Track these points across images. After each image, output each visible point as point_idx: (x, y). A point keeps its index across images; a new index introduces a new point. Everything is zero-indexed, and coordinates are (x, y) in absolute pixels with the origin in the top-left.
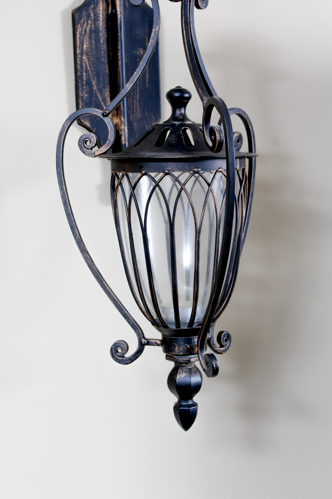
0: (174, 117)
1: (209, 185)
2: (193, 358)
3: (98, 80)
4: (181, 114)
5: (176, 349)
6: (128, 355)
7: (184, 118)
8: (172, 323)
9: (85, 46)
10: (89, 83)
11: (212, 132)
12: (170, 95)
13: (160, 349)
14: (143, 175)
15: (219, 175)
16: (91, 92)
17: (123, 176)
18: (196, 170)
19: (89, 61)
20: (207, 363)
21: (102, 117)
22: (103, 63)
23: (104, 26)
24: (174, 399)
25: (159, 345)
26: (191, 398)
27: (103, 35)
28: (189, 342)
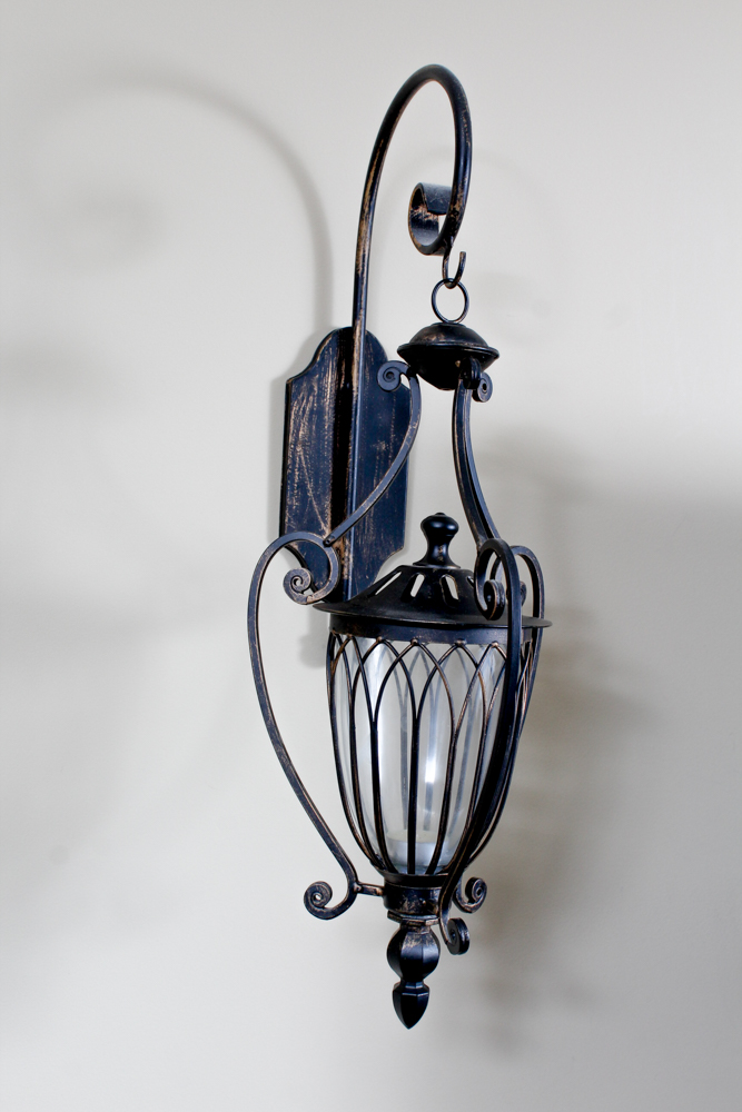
0: (429, 558)
1: (477, 666)
2: (430, 920)
3: (316, 483)
4: (441, 554)
5: (406, 905)
6: (331, 905)
7: (446, 560)
8: (403, 865)
9: (301, 433)
10: (302, 486)
11: (488, 589)
12: (427, 525)
13: (380, 901)
14: (379, 642)
15: (493, 652)
16: (304, 499)
17: (348, 640)
18: (459, 642)
19: (305, 453)
20: (451, 933)
21: (322, 546)
22: (325, 459)
23: (332, 406)
24: (394, 978)
25: (378, 895)
26: (421, 980)
27: (329, 418)
28: (427, 895)
